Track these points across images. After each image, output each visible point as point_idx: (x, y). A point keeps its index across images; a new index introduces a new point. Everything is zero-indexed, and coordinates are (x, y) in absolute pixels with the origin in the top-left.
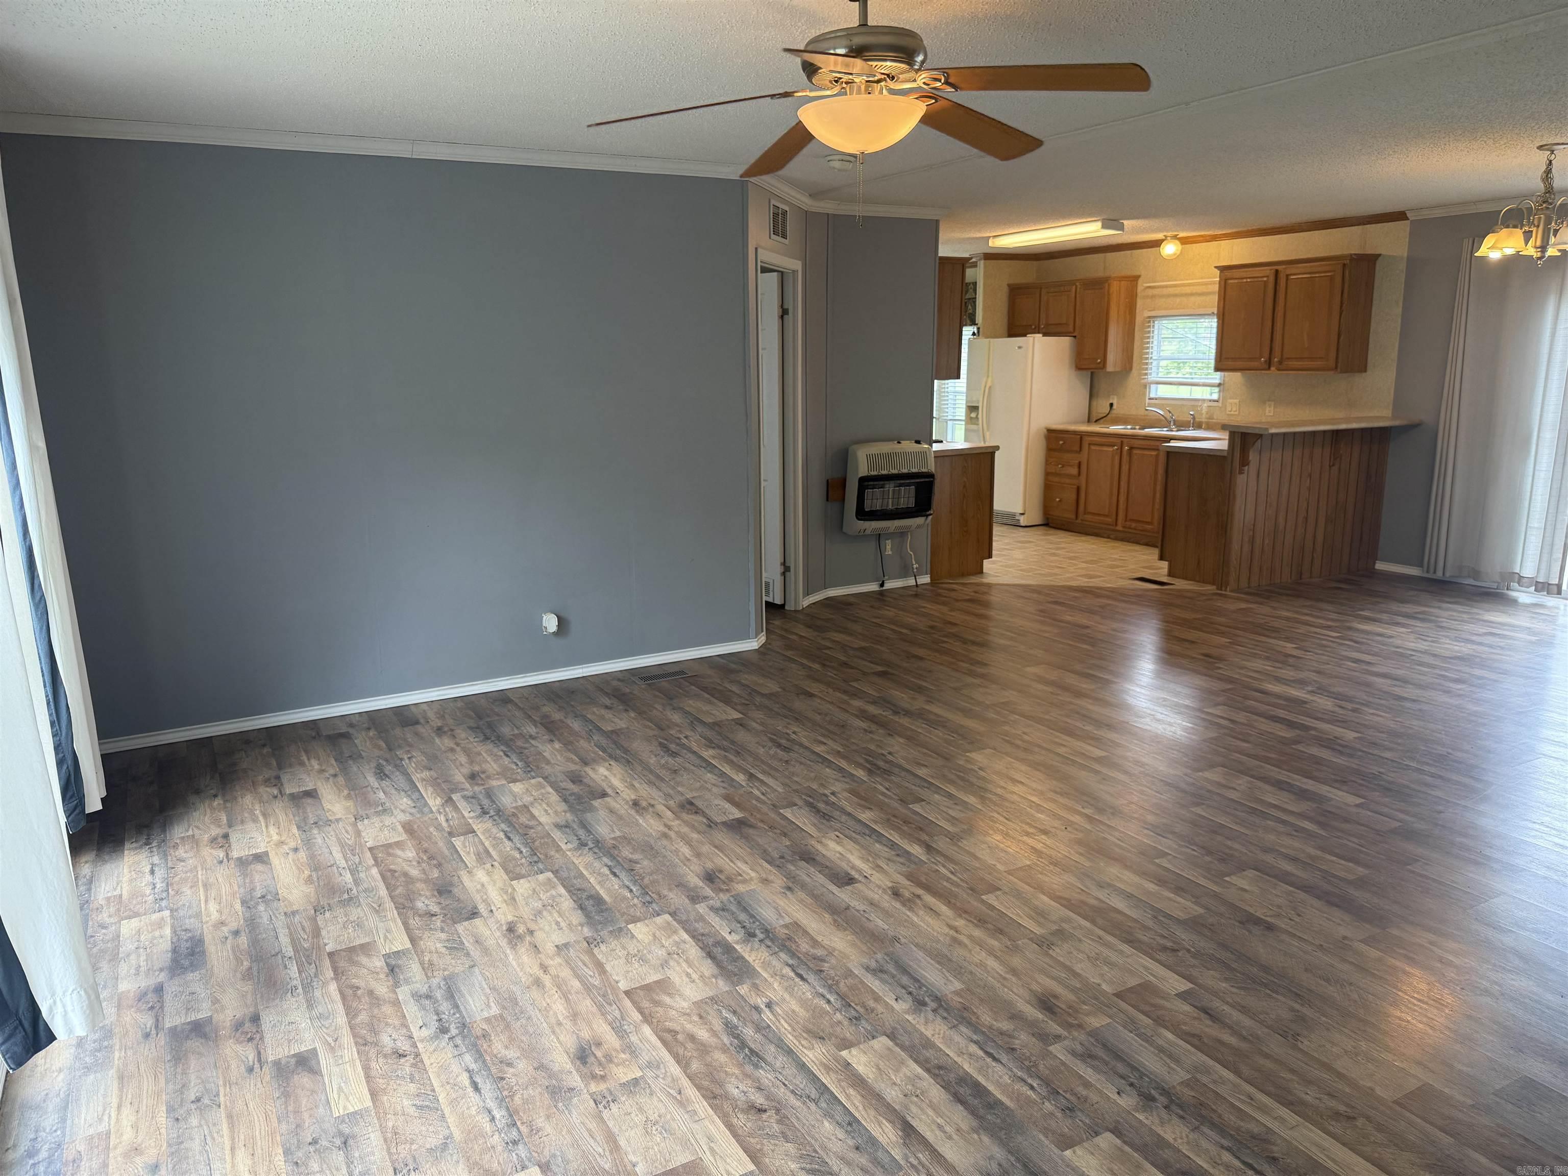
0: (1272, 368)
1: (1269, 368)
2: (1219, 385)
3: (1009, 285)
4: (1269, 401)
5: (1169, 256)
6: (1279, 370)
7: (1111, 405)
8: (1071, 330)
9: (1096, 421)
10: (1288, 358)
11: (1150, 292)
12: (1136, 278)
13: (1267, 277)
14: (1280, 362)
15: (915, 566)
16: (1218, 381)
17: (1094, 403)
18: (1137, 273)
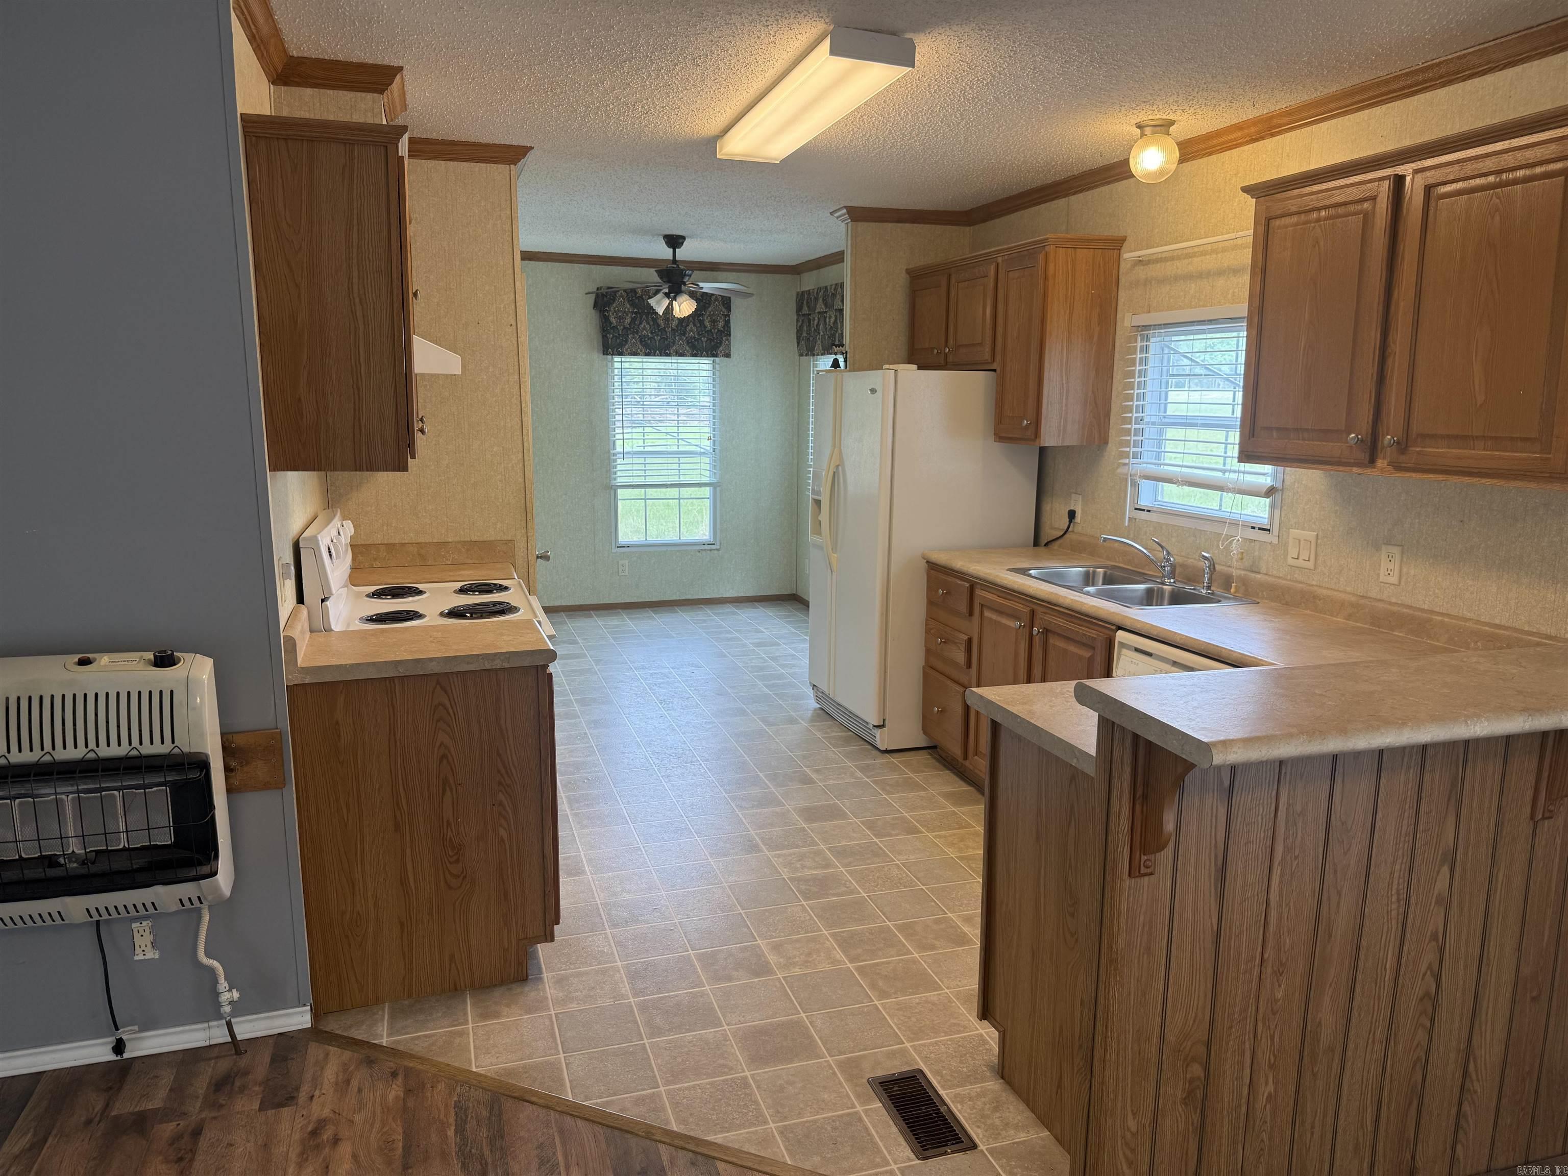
0: (1380, 463)
1: (1372, 461)
2: (1270, 492)
3: (908, 271)
4: (1388, 543)
5: (1149, 175)
6: (1398, 467)
7: (1072, 515)
8: (987, 356)
9: (1046, 545)
10: (1424, 436)
11: (1141, 273)
12: (1117, 244)
13: (1374, 198)
14: (1402, 446)
15: (225, 997)
16: (1268, 481)
17: (1047, 507)
18: (1121, 234)
